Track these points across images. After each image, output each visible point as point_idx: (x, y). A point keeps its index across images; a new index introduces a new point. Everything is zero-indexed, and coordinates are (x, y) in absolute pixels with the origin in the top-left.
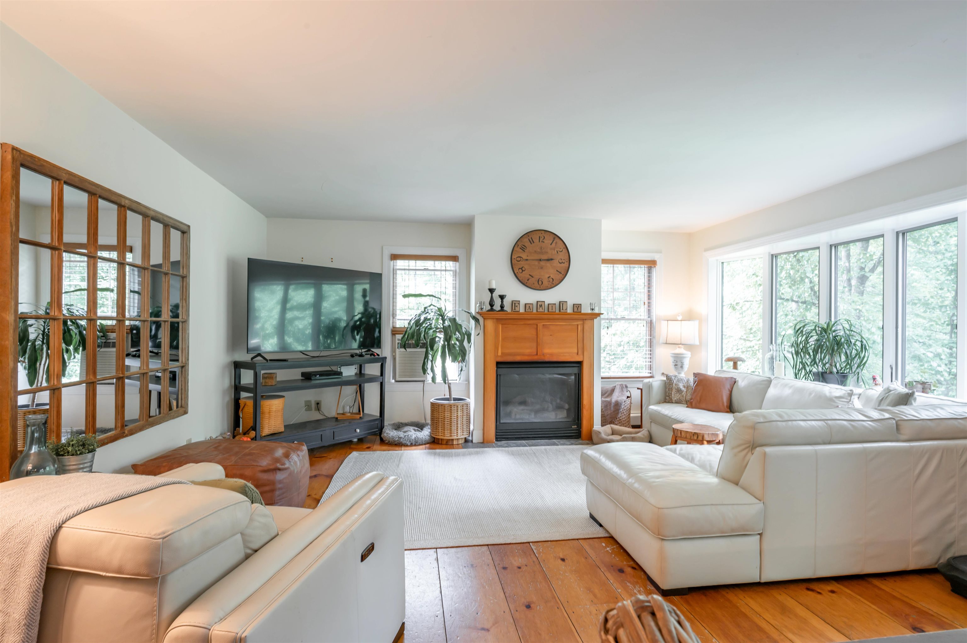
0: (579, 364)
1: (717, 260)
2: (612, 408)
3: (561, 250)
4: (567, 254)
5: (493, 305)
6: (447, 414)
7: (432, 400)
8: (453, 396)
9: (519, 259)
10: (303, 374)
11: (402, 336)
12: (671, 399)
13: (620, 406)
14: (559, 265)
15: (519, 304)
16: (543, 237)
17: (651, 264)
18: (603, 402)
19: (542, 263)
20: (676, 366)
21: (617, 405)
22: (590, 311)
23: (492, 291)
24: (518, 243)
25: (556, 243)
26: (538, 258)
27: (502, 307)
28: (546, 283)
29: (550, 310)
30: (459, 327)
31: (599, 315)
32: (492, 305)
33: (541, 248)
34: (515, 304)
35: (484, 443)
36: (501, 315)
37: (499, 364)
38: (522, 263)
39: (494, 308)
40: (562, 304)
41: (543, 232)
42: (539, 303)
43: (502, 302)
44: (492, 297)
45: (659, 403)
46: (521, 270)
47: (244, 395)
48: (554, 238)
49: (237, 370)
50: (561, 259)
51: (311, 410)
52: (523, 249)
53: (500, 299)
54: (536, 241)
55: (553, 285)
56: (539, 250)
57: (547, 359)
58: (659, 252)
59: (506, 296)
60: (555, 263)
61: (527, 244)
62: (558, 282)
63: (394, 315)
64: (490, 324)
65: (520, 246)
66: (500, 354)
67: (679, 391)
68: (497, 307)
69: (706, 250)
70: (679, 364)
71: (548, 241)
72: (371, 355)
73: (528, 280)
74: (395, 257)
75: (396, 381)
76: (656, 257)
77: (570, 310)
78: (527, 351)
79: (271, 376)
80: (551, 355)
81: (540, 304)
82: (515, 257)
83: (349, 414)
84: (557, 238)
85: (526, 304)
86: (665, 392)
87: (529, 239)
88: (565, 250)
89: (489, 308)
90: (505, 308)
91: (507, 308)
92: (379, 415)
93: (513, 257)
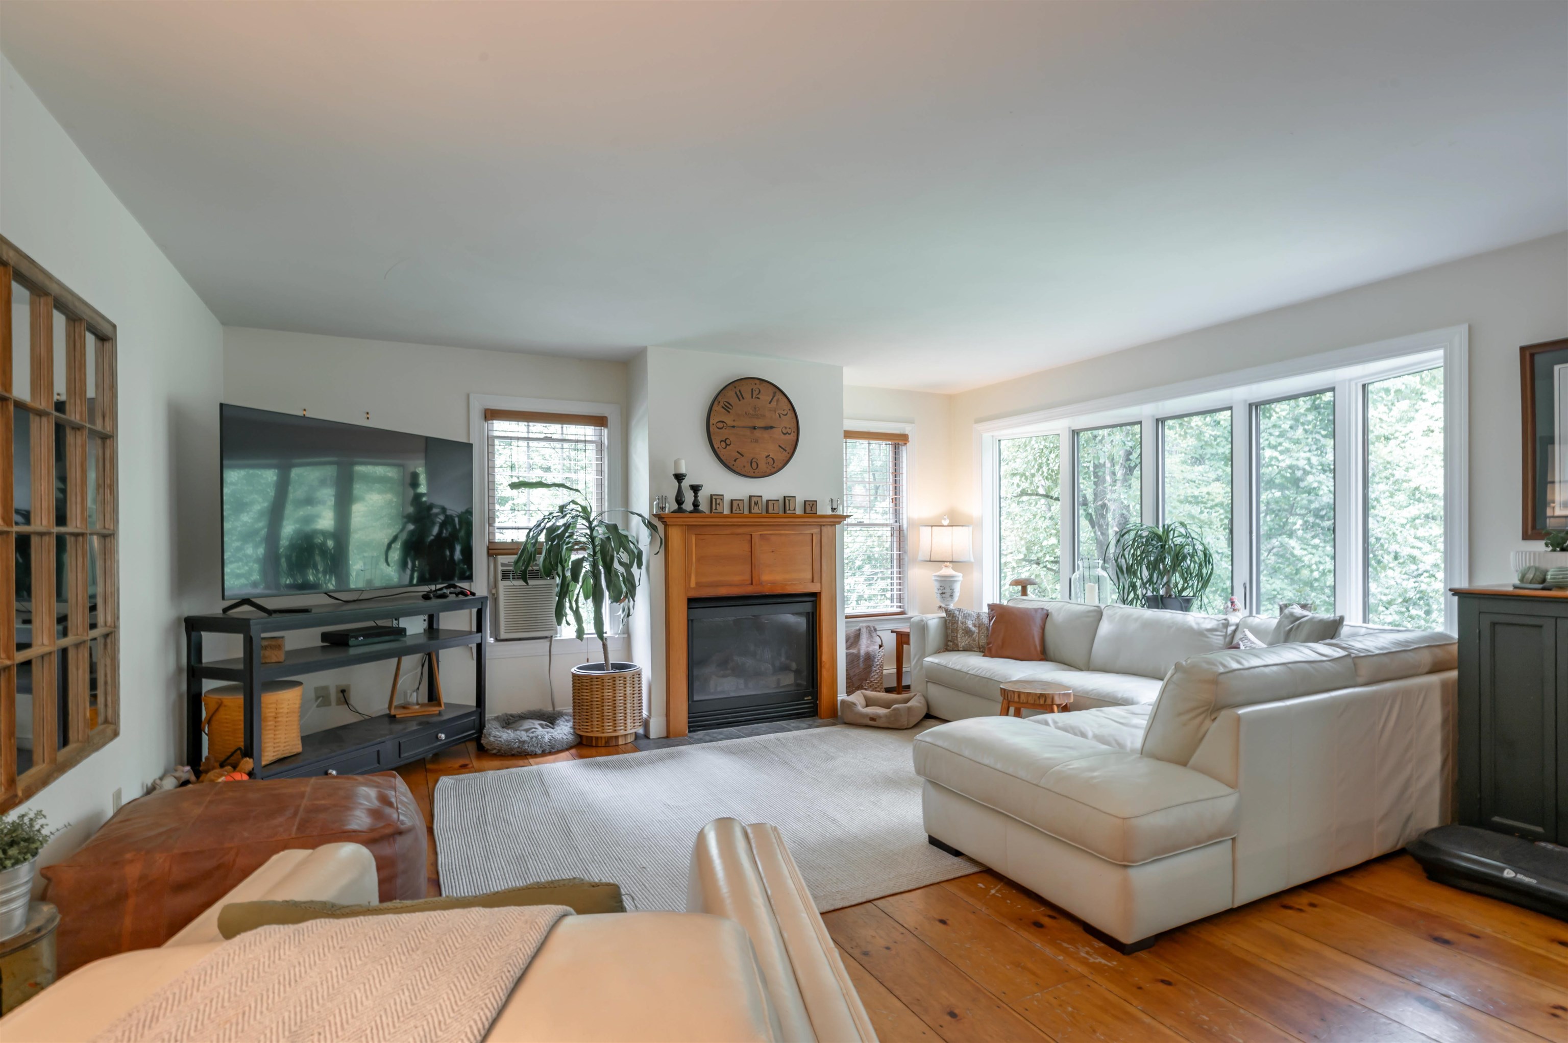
0: (815, 597)
1: (993, 436)
2: (861, 665)
3: (785, 413)
4: (794, 420)
5: (683, 503)
6: (608, 693)
7: (574, 670)
8: (612, 660)
9: (720, 425)
10: (325, 637)
11: (515, 557)
12: (957, 645)
13: (873, 661)
14: (783, 436)
15: (722, 500)
16: (757, 391)
17: (898, 441)
18: (847, 655)
19: (758, 433)
20: (944, 595)
21: (869, 658)
22: (830, 512)
23: (679, 477)
24: (719, 398)
25: (778, 401)
26: (751, 424)
27: (696, 505)
28: (763, 466)
29: (770, 510)
30: (623, 540)
31: (843, 517)
32: (679, 500)
33: (755, 408)
34: (714, 500)
35: (670, 738)
36: (694, 520)
37: (692, 602)
38: (727, 433)
39: (684, 506)
40: (787, 500)
41: (757, 382)
42: (753, 500)
43: (696, 497)
44: (680, 488)
45: (938, 652)
46: (723, 444)
47: (208, 685)
48: (775, 393)
49: (194, 634)
50: (786, 428)
51: (329, 704)
52: (727, 408)
53: (692, 492)
54: (747, 395)
55: (773, 470)
56: (752, 412)
57: (767, 590)
58: (911, 422)
59: (701, 486)
60: (776, 432)
61: (733, 400)
62: (781, 465)
63: (491, 520)
64: (676, 535)
65: (722, 404)
66: (693, 585)
67: (968, 632)
68: (688, 506)
69: (979, 421)
70: (948, 591)
71: (765, 397)
72: (457, 594)
73: (735, 461)
74: (491, 414)
75: (497, 640)
76: (907, 429)
77: (800, 510)
78: (737, 579)
79: (277, 644)
80: (774, 583)
81: (757, 500)
82: (715, 422)
83: (417, 707)
84: (778, 393)
85: (732, 501)
86: (946, 636)
87: (736, 393)
88: (791, 414)
89: (675, 506)
90: (701, 508)
91: (704, 506)
92: (474, 704)
93: (712, 422)
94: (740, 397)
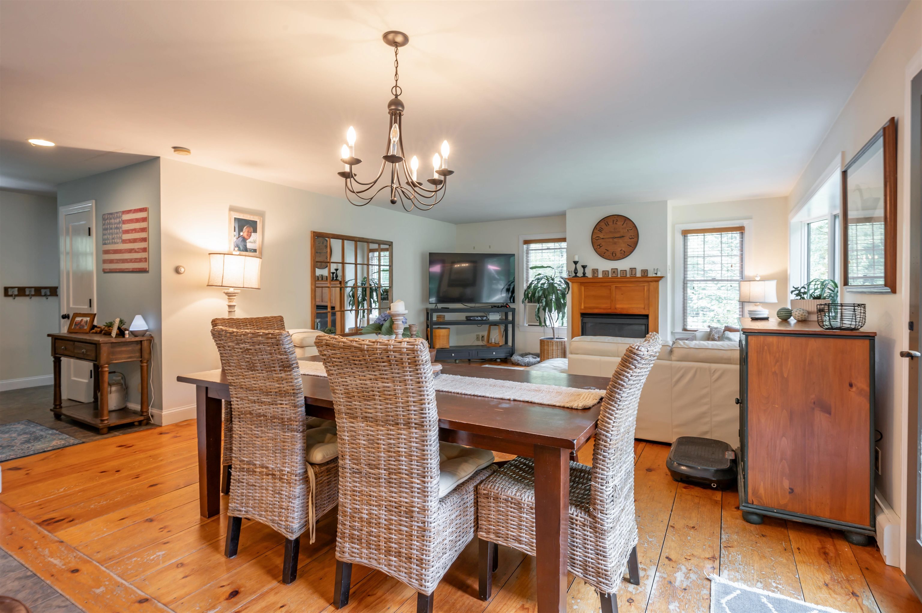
0: (647, 316)
3: (631, 229)
4: (636, 232)
7: (541, 338)
8: (555, 336)
9: (597, 238)
14: (629, 240)
15: (598, 271)
16: (616, 220)
19: (615, 240)
22: (654, 275)
23: (576, 263)
24: (598, 225)
25: (627, 224)
26: (613, 236)
27: (584, 274)
28: (618, 255)
29: (622, 275)
31: (661, 277)
32: (576, 272)
33: (615, 229)
34: (595, 271)
36: (584, 280)
37: (583, 315)
38: (600, 241)
39: (578, 275)
40: (633, 270)
41: (616, 217)
42: (613, 270)
43: (584, 270)
44: (576, 267)
46: (599, 247)
48: (625, 220)
50: (631, 236)
52: (601, 230)
53: (582, 268)
54: (611, 223)
55: (625, 256)
56: (613, 231)
57: (618, 311)
59: (586, 266)
60: (626, 239)
61: (604, 226)
62: (628, 254)
63: (523, 281)
64: (577, 286)
65: (598, 229)
66: (583, 307)
68: (580, 274)
71: (620, 223)
73: (605, 253)
74: (527, 242)
76: (744, 223)
77: (639, 275)
78: (604, 306)
80: (622, 309)
81: (615, 271)
84: (627, 220)
85: (603, 271)
87: (605, 223)
88: (634, 229)
89: (574, 275)
90: (586, 275)
91: (589, 274)
92: (511, 345)
93: (594, 237)
94: (607, 224)
